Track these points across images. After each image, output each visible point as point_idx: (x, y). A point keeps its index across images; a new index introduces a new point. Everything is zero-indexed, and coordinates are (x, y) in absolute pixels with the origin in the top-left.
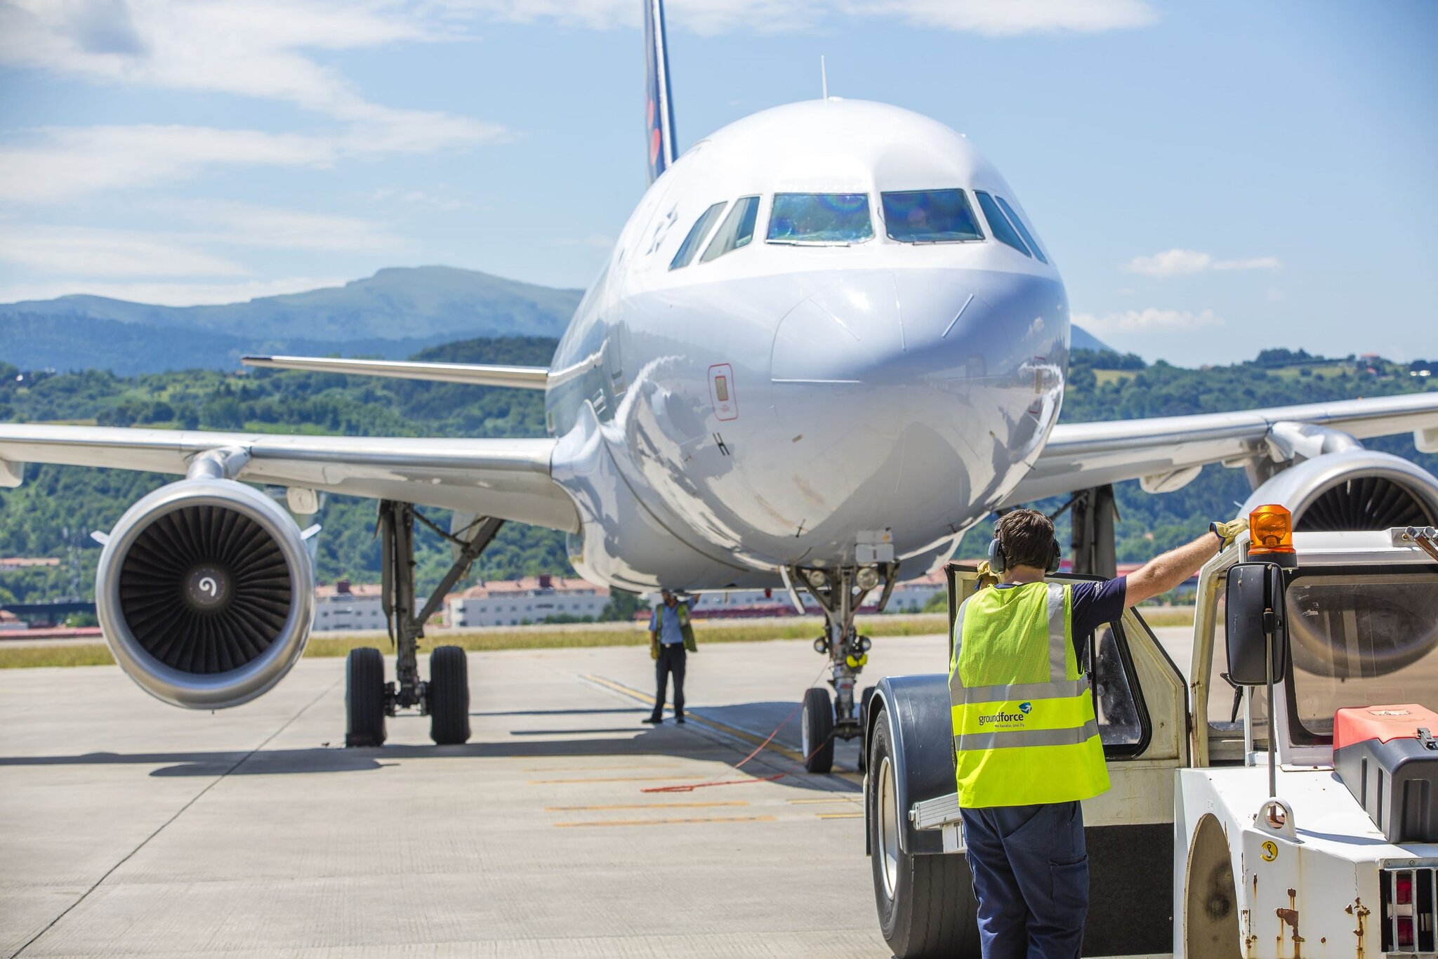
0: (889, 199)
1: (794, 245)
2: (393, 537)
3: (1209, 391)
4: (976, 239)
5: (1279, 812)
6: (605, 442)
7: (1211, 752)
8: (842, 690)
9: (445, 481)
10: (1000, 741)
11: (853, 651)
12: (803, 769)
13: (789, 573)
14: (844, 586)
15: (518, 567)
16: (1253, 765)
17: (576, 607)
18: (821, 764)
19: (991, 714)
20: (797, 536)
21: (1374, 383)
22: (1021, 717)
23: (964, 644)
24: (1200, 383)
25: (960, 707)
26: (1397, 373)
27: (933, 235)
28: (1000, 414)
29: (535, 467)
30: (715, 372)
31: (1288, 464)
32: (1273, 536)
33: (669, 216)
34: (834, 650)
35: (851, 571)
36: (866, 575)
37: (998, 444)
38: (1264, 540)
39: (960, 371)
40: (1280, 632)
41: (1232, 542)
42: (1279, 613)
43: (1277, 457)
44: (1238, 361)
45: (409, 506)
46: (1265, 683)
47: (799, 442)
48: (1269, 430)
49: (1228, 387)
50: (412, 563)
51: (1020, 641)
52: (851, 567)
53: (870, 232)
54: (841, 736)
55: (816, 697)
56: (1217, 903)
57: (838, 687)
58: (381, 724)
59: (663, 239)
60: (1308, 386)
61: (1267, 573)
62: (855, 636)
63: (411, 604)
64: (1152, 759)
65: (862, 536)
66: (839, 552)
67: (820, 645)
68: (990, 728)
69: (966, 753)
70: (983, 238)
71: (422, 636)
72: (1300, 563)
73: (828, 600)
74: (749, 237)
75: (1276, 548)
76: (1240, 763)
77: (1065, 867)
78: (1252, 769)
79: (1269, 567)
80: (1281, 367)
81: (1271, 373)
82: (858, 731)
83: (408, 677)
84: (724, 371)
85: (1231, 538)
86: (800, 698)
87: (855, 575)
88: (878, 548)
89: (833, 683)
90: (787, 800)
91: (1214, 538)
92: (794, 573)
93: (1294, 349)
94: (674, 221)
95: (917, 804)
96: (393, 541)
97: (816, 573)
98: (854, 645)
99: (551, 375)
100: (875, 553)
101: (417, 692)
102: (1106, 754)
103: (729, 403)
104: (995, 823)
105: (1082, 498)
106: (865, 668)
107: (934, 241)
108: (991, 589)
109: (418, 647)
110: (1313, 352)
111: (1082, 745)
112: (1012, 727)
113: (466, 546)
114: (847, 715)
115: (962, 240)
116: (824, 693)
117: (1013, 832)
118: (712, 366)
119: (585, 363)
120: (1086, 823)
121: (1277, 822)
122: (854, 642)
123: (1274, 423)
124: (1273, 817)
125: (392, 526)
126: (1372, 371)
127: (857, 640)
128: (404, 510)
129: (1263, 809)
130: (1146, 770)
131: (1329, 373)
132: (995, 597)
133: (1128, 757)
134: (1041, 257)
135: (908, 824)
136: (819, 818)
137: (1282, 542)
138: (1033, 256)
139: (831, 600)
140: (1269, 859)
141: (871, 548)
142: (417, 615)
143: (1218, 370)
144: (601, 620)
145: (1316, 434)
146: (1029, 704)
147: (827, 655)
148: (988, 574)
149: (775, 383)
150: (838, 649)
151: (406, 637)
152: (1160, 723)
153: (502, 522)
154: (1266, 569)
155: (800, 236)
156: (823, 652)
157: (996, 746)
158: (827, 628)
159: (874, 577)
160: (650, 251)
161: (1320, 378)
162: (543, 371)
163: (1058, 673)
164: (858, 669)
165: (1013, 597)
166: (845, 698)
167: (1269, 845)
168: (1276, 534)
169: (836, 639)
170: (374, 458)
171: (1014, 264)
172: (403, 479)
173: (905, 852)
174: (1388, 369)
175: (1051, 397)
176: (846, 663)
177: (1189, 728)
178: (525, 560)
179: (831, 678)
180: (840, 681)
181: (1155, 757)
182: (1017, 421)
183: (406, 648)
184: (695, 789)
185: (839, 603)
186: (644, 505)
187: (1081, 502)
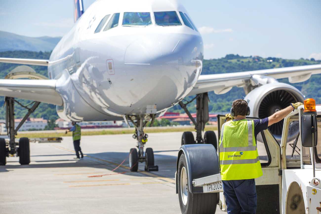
0: (156, 14)
1: (130, 27)
2: (9, 107)
3: (212, 66)
4: (179, 25)
5: (316, 181)
6: (72, 81)
7: (287, 165)
8: (140, 149)
9: (23, 91)
10: (234, 162)
11: (143, 138)
12: (130, 171)
13: (126, 117)
14: (141, 120)
15: (20, 115)
16: (303, 168)
17: (37, 126)
18: (135, 169)
19: (231, 155)
20: (130, 106)
21: (257, 63)
22: (240, 156)
23: (224, 136)
24: (210, 63)
25: (222, 153)
26: (263, 61)
27: (168, 24)
28: (187, 74)
29: (51, 88)
30: (108, 61)
31: (257, 86)
32: (310, 107)
33: (93, 18)
34: (138, 138)
35: (143, 116)
36: (147, 117)
37: (185, 81)
38: (308, 108)
39: (177, 61)
40: (316, 133)
41: (297, 108)
42: (316, 128)
43: (253, 84)
44: (220, 58)
45: (13, 98)
46: (312, 146)
47: (132, 81)
48: (251, 77)
49: (217, 65)
50: (14, 114)
51: (240, 135)
52: (143, 115)
53: (151, 23)
54: (140, 161)
55: (133, 151)
56: (293, 206)
57: (139, 148)
58: (5, 159)
59: (92, 25)
60: (239, 64)
61: (312, 117)
62: (144, 134)
63: (14, 125)
64: (271, 167)
65: (148, 107)
66: (140, 111)
67: (134, 137)
68: (232, 159)
69: (224, 165)
70: (181, 25)
71: (16, 135)
72: (318, 114)
73: (136, 124)
74: (117, 24)
75: (311, 110)
76: (300, 168)
77: (251, 196)
78: (303, 170)
79: (313, 115)
80: (232, 59)
81: (229, 61)
82: (144, 160)
83: (13, 146)
84: (111, 61)
85: (296, 108)
86: (128, 151)
87: (144, 117)
88: (152, 110)
89: (138, 147)
90: (130, 179)
91: (291, 107)
92: (127, 117)
93: (235, 54)
94: (95, 20)
95: (195, 180)
96: (9, 108)
97: (133, 117)
98: (143, 136)
99: (49, 62)
100: (152, 111)
101: (16, 150)
102: (261, 165)
103: (112, 70)
104: (232, 184)
105: (199, 96)
106: (147, 143)
107: (168, 25)
108: (231, 121)
109: (15, 138)
110: (241, 55)
111: (256, 163)
112: (238, 158)
113: (29, 110)
114: (142, 155)
115: (176, 25)
116: (135, 150)
117: (238, 186)
118: (108, 60)
119: (66, 58)
120: (256, 184)
121: (315, 184)
122: (143, 135)
123: (253, 75)
124: (315, 182)
125: (8, 104)
126: (257, 60)
127: (144, 135)
128: (12, 99)
129: (312, 181)
130: (270, 170)
131: (245, 61)
132: (233, 123)
133: (265, 166)
134: (196, 30)
135: (192, 185)
136: (142, 184)
137: (313, 109)
138: (194, 29)
139: (137, 124)
140: (314, 194)
141: (151, 110)
142: (15, 128)
143: (215, 60)
144: (44, 130)
145: (265, 78)
146: (242, 152)
147: (136, 139)
148: (228, 117)
149: (125, 65)
150: (139, 137)
151: (12, 135)
152: (273, 157)
153: (39, 103)
154: (312, 116)
155: (132, 24)
156: (135, 138)
157: (233, 164)
158: (136, 132)
159: (149, 117)
160: (88, 28)
161: (243, 62)
162: (47, 61)
163: (251, 144)
164: (144, 143)
165: (238, 123)
166: (141, 151)
167: (314, 190)
168: (311, 106)
169: (139, 135)
170: (6, 85)
171: (189, 32)
172: (11, 91)
173: (191, 193)
174: (261, 59)
175: (199, 68)
176: (141, 141)
177: (281, 158)
178: (22, 113)
179: (137, 145)
180: (140, 146)
181: (272, 166)
182: (190, 75)
183: (12, 138)
184: (103, 176)
185: (139, 125)
186: (83, 98)
187: (199, 97)
